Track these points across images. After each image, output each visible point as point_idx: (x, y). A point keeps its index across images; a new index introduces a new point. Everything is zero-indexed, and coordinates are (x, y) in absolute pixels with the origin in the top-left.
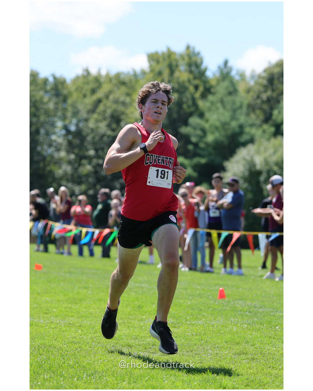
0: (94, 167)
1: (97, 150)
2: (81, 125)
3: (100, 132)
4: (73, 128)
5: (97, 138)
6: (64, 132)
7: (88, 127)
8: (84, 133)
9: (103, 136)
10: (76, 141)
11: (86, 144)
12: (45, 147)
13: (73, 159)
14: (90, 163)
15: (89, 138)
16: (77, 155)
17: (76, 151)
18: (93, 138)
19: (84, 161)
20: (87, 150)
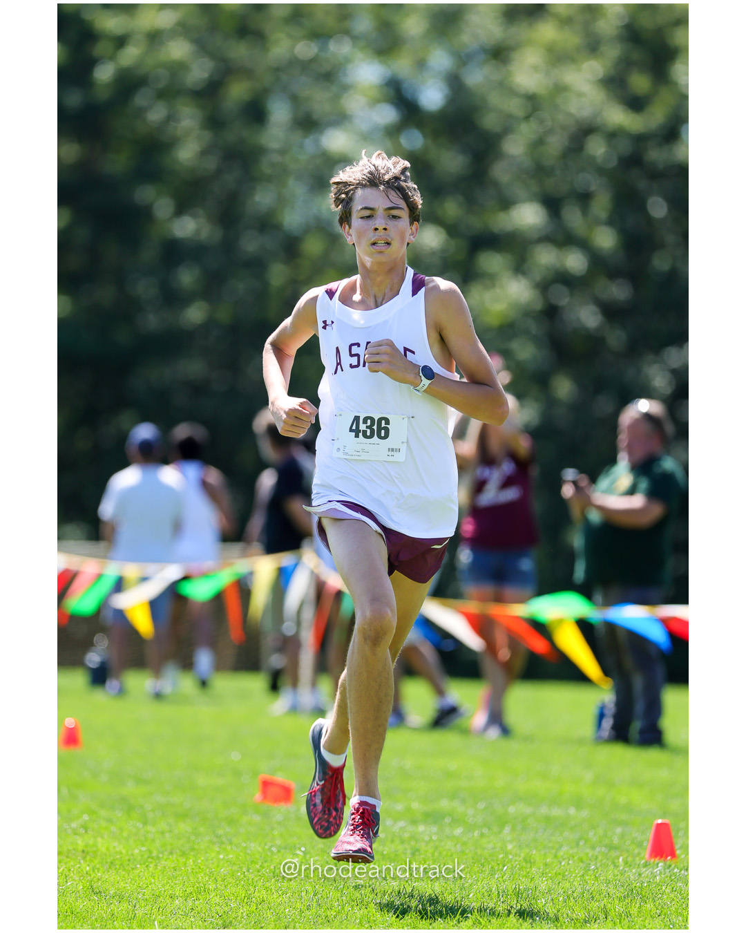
0: (544, 287)
1: (552, 205)
2: (476, 77)
3: (570, 114)
4: (432, 97)
5: (556, 144)
6: (387, 115)
7: (506, 88)
8: (489, 122)
9: (585, 131)
10: (451, 162)
11: (500, 172)
12: (297, 189)
13: (433, 253)
14: (520, 267)
15: (515, 147)
16: (452, 230)
17: (452, 208)
18: (539, 143)
19: (492, 262)
20: (506, 204)
